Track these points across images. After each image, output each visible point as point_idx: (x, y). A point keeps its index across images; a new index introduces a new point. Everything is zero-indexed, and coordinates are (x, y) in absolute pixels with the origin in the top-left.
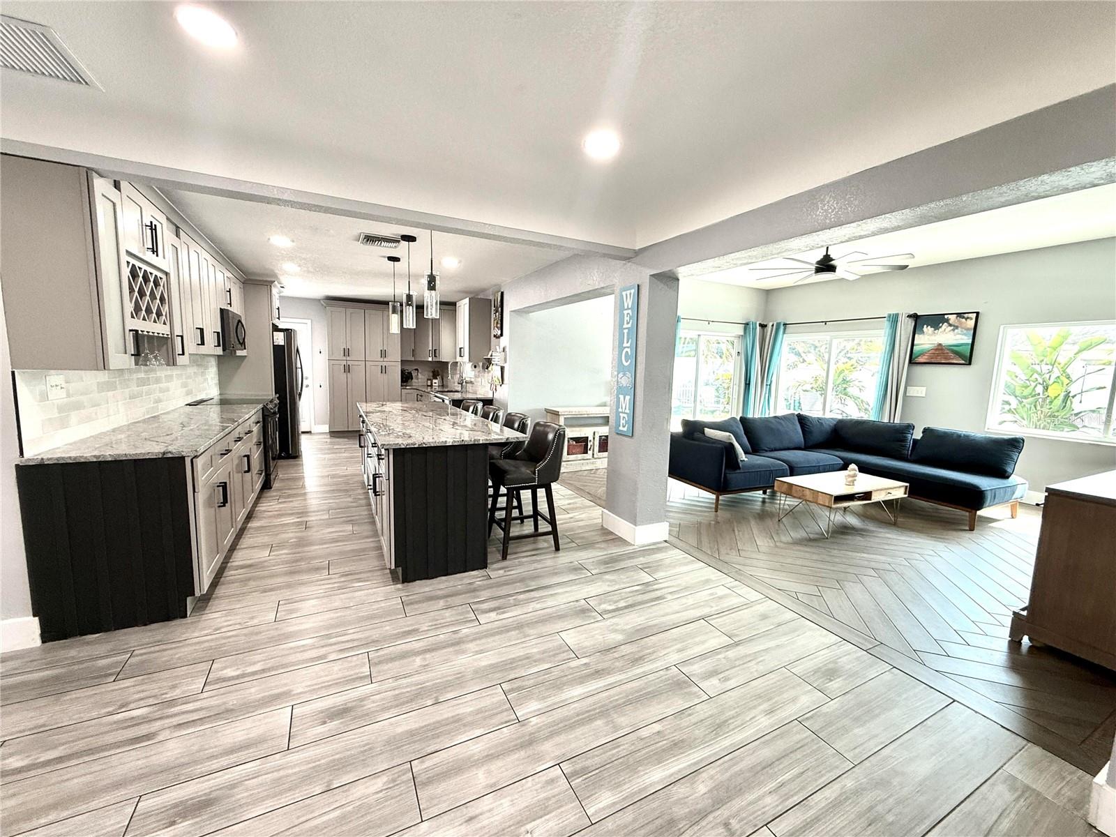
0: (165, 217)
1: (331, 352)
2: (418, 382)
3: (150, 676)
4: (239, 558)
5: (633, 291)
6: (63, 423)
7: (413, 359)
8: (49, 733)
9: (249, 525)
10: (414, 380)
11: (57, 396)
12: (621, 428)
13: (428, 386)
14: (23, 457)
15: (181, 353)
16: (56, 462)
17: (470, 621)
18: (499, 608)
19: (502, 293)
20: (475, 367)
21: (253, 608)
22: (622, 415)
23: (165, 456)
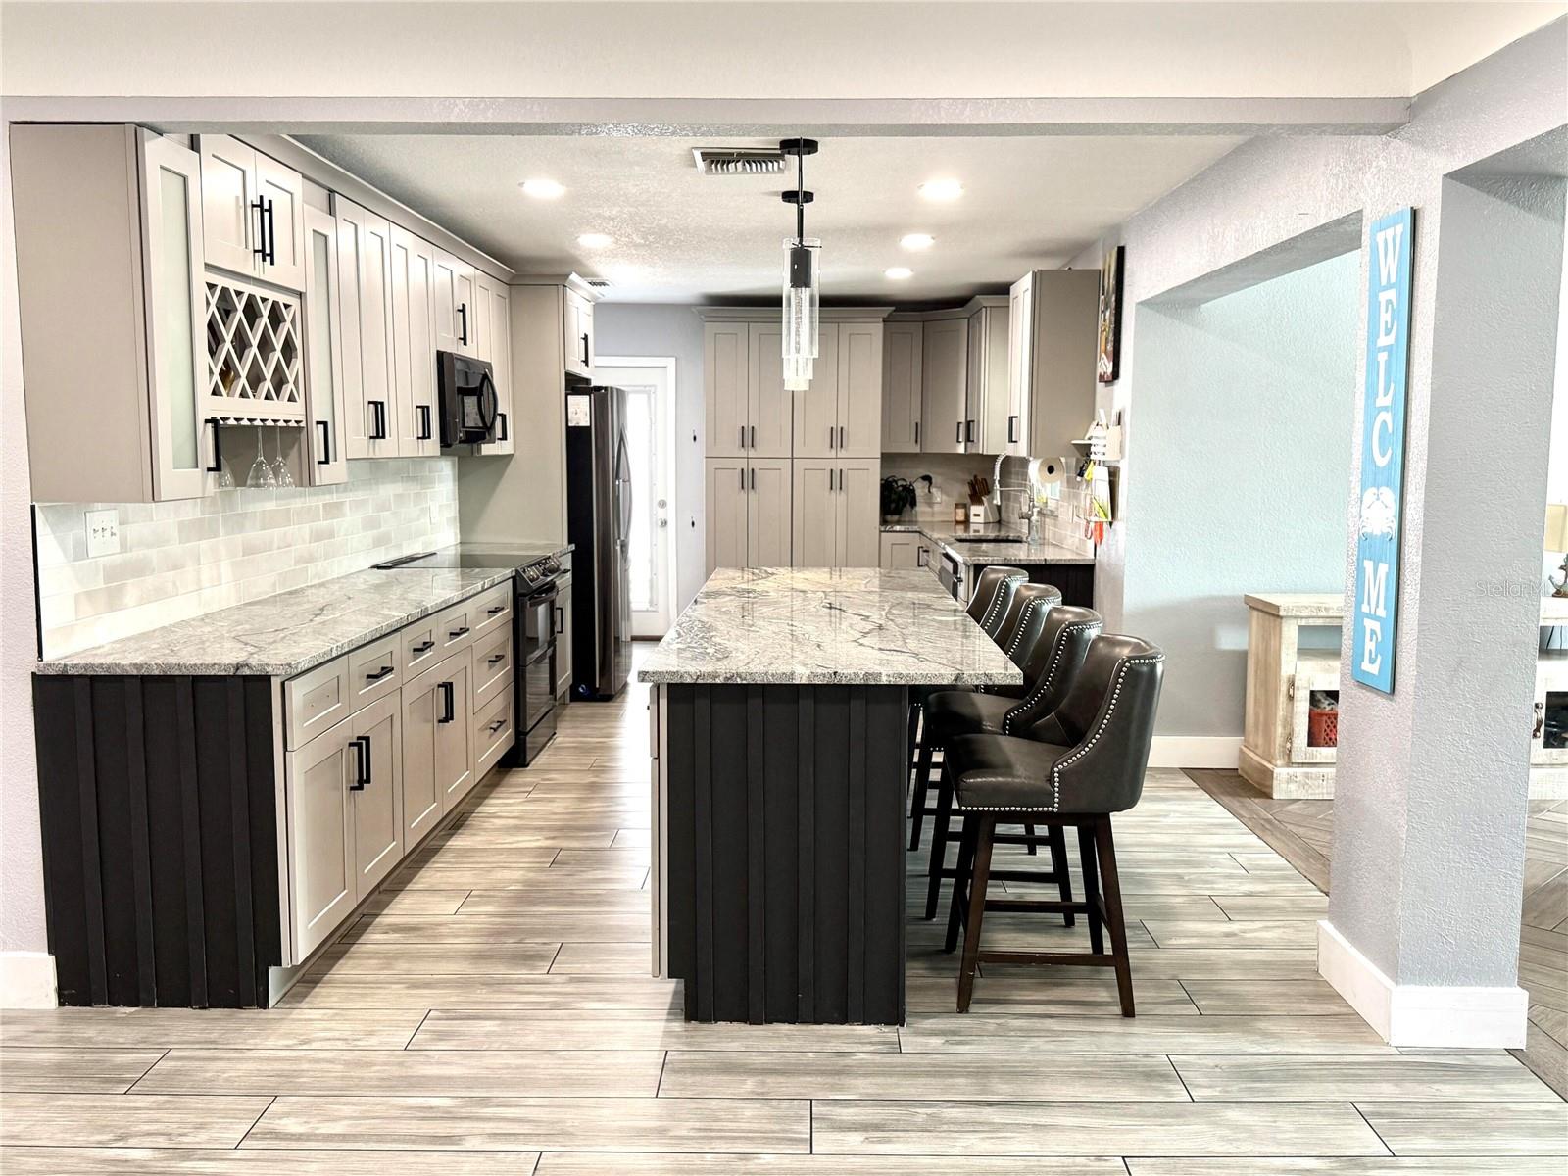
0: (300, 176)
1: (713, 437)
2: (933, 514)
3: (176, 1099)
4: (402, 909)
5: (1399, 229)
6: (113, 599)
7: (917, 449)
8: (23, 1150)
9: (449, 843)
10: (921, 507)
11: (104, 548)
12: (1366, 666)
13: (958, 523)
14: (42, 660)
15: (323, 459)
16: (82, 672)
17: (790, 1139)
18: (877, 1127)
19: (1121, 251)
20: (1051, 470)
21: (377, 1015)
22: (1369, 624)
23: (239, 673)
